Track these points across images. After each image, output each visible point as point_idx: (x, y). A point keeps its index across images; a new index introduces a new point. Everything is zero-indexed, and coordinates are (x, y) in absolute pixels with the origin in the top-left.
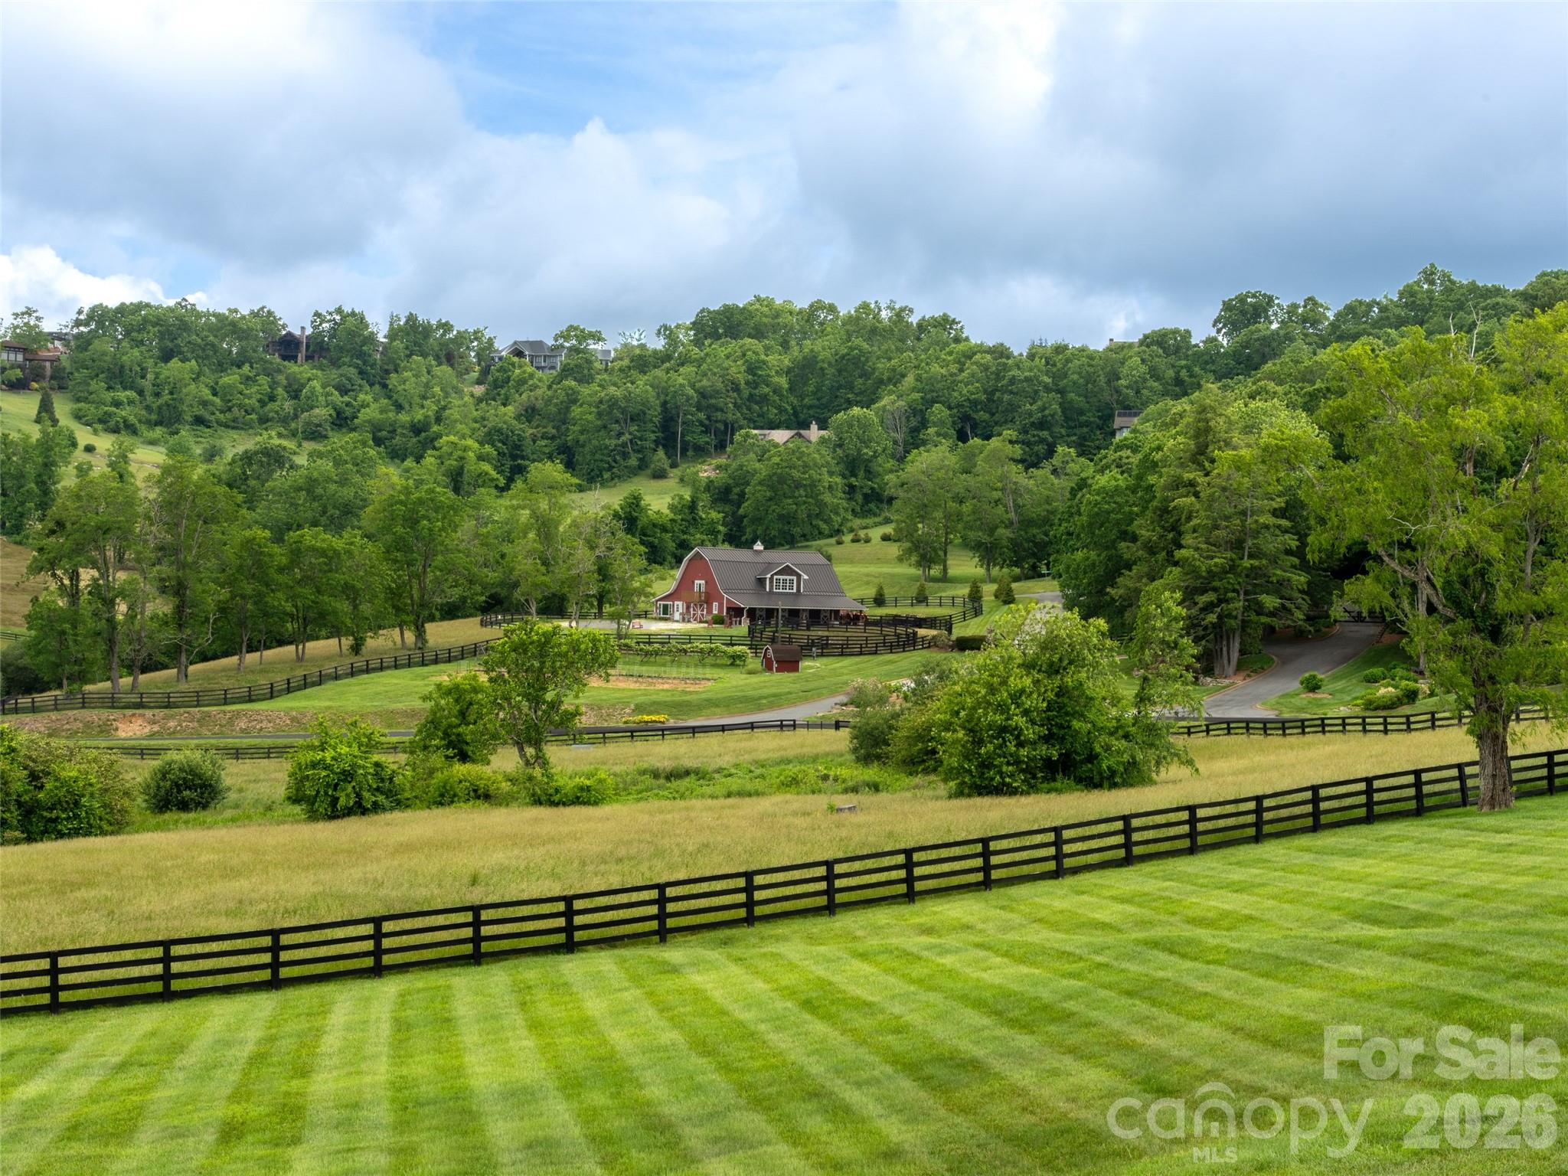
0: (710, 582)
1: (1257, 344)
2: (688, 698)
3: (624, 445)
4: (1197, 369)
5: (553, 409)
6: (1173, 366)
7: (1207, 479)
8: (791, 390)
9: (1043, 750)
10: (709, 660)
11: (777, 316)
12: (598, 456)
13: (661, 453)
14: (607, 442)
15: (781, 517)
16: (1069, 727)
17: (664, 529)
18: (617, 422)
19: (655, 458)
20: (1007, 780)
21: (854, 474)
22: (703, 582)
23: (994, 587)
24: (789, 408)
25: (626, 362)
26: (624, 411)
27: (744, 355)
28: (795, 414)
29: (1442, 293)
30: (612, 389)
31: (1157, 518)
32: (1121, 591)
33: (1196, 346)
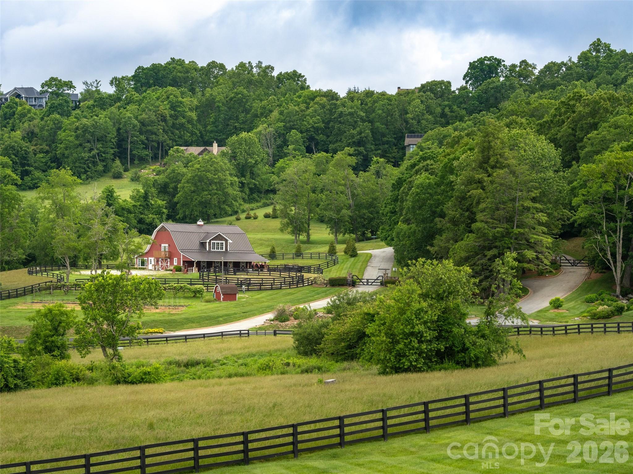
0: (172, 245)
1: (492, 91)
2: (173, 317)
3: (94, 157)
4: (455, 107)
5: (46, 133)
6: (440, 105)
7: (490, 178)
8: (199, 120)
9: (434, 345)
10: (180, 294)
11: (187, 72)
12: (77, 164)
13: (118, 162)
14: (83, 155)
15: (201, 203)
16: (451, 332)
17: (129, 212)
18: (88, 142)
19: (114, 165)
20: (413, 363)
21: (243, 176)
22: (167, 245)
23: (344, 246)
24: (198, 132)
25: (91, 102)
26: (93, 134)
27: (168, 98)
28: (202, 136)
29: (605, 58)
30: (84, 121)
31: (458, 203)
32: (436, 248)
33: (454, 92)
